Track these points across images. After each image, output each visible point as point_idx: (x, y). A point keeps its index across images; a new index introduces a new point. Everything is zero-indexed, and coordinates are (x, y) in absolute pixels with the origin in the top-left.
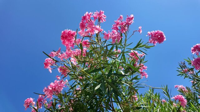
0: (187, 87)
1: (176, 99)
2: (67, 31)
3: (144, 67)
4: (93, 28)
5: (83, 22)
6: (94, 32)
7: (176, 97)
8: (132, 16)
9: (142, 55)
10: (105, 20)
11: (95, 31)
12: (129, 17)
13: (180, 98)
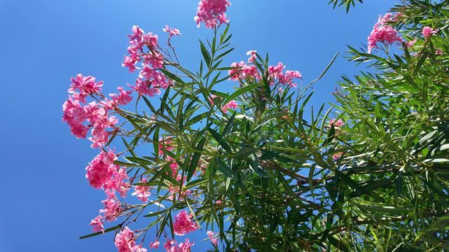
0: (394, 9)
1: (374, 44)
2: (90, 166)
3: (275, 69)
4: (89, 113)
5: (72, 125)
6: (99, 116)
7: (370, 43)
8: (135, 28)
9: (251, 57)
10: (102, 83)
11: (98, 112)
12: (133, 35)
13: (377, 36)
